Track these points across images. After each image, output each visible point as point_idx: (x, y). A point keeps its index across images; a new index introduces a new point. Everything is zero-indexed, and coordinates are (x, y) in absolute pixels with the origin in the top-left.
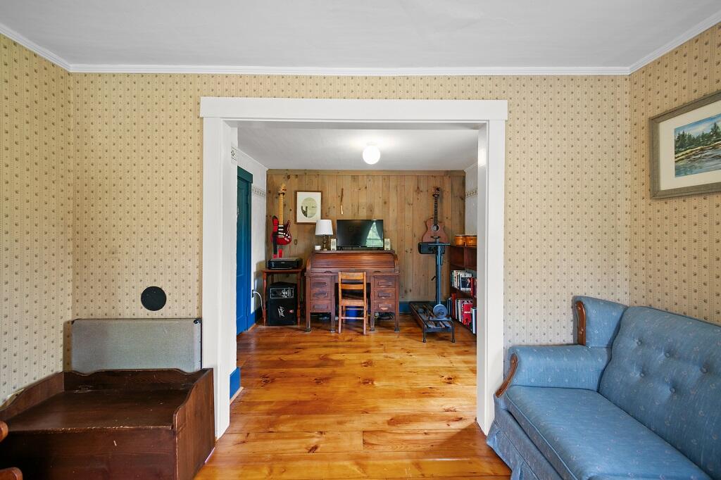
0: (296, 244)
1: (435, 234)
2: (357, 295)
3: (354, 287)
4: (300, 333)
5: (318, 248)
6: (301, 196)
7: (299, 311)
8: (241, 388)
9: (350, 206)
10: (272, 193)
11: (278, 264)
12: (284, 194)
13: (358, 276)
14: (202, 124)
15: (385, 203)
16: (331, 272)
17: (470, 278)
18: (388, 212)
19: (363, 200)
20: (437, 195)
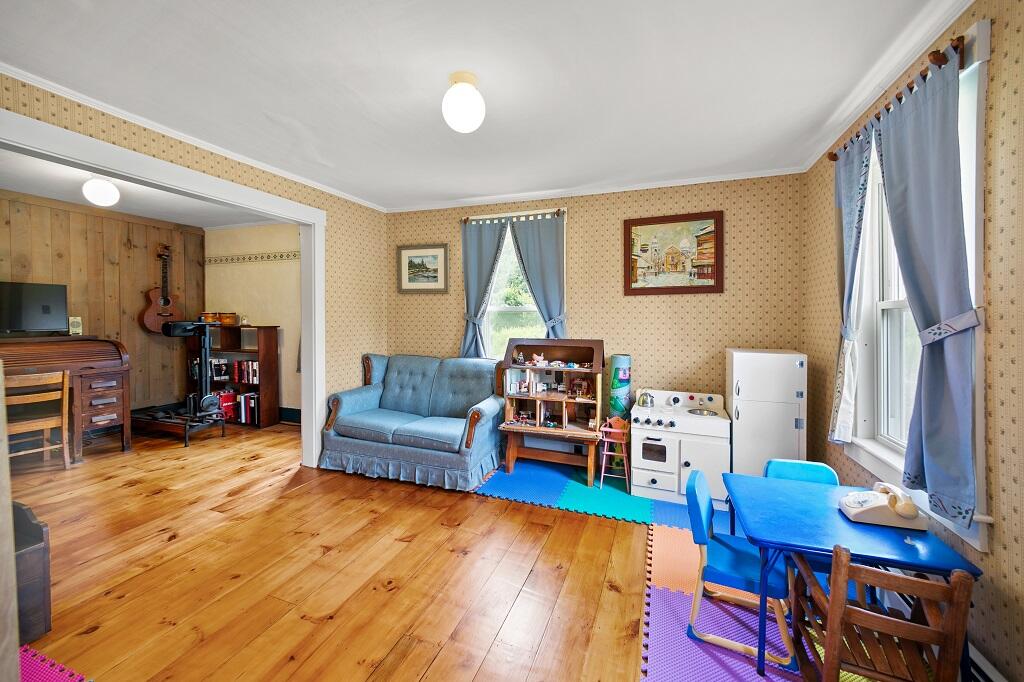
1: (165, 311)
15: (60, 255)
17: (225, 365)
20: (164, 256)
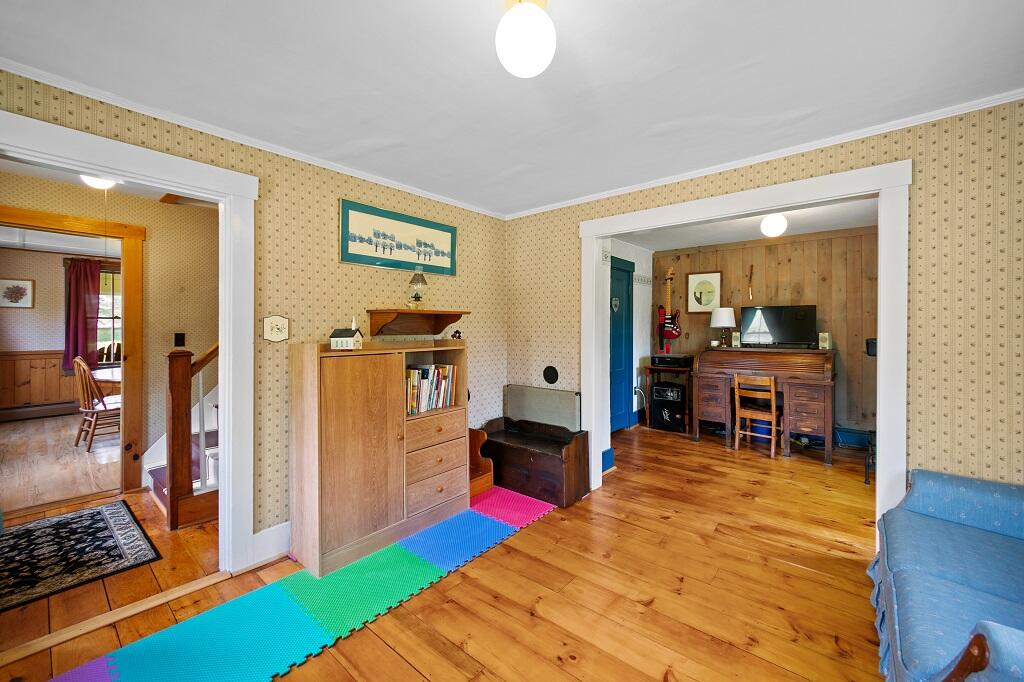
0: (687, 338)
2: (765, 406)
3: (760, 395)
4: (687, 441)
5: (715, 343)
6: (694, 280)
7: (687, 417)
8: (614, 468)
9: (764, 288)
10: (659, 279)
11: (662, 360)
12: (671, 279)
13: (764, 380)
14: (580, 243)
15: (824, 279)
16: (724, 373)
18: (830, 293)
19: (786, 278)
